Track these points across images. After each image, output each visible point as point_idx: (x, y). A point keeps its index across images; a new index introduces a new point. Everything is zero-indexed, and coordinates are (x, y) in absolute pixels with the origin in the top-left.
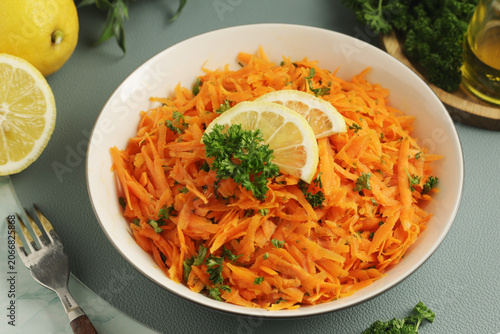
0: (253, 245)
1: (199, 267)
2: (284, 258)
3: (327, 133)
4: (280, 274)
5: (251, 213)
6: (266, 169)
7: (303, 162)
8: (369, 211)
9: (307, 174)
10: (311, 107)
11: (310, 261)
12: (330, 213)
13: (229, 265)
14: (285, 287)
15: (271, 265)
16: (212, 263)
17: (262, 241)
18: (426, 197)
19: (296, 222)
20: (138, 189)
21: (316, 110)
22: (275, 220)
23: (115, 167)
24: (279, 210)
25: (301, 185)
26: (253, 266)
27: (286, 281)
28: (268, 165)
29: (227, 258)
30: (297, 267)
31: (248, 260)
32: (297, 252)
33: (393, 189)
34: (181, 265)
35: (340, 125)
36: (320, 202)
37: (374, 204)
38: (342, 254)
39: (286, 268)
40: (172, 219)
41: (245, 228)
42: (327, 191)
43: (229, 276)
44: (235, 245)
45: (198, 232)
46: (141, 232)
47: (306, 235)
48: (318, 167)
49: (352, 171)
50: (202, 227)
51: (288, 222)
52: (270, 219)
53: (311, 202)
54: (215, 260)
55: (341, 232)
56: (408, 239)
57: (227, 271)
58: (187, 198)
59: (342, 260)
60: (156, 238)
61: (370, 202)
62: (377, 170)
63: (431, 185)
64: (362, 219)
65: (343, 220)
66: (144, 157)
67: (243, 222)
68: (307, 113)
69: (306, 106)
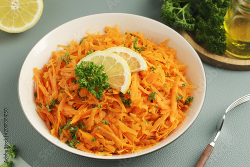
0: (93, 122)
1: (66, 130)
2: (107, 130)
3: (137, 70)
4: (105, 137)
5: (94, 106)
6: (103, 85)
7: (123, 83)
8: (154, 110)
9: (124, 89)
10: (131, 56)
11: (120, 133)
12: (133, 110)
13: (80, 131)
14: (106, 144)
15: (101, 133)
16: (72, 129)
17: (98, 121)
18: (186, 106)
19: (116, 113)
20: (43, 89)
21: (133, 58)
22: (106, 111)
23: (34, 78)
24: (108, 106)
25: (121, 94)
26: (93, 133)
27: (107, 141)
28: (104, 83)
29: (80, 127)
30: (113, 135)
31: (90, 129)
32: (114, 127)
33: (168, 101)
34: (57, 128)
35: (144, 66)
36: (129, 104)
37: (157, 107)
38: (137, 131)
39: (108, 135)
40: (56, 106)
41: (90, 114)
42: (133, 99)
43: (80, 136)
44: (85, 121)
45: (67, 113)
46: (41, 111)
47: (120, 120)
48: (130, 86)
49: (148, 90)
50: (69, 111)
51: (113, 112)
52: (103, 110)
53: (124, 103)
54: (74, 127)
55: (138, 119)
56: (172, 127)
57: (79, 134)
58: (64, 96)
59: (136, 134)
60: (48, 114)
61: (155, 106)
62: (161, 91)
63: (189, 101)
64: (150, 114)
65: (140, 114)
66: (49, 74)
67: (89, 110)
68: (129, 59)
69: (129, 56)
